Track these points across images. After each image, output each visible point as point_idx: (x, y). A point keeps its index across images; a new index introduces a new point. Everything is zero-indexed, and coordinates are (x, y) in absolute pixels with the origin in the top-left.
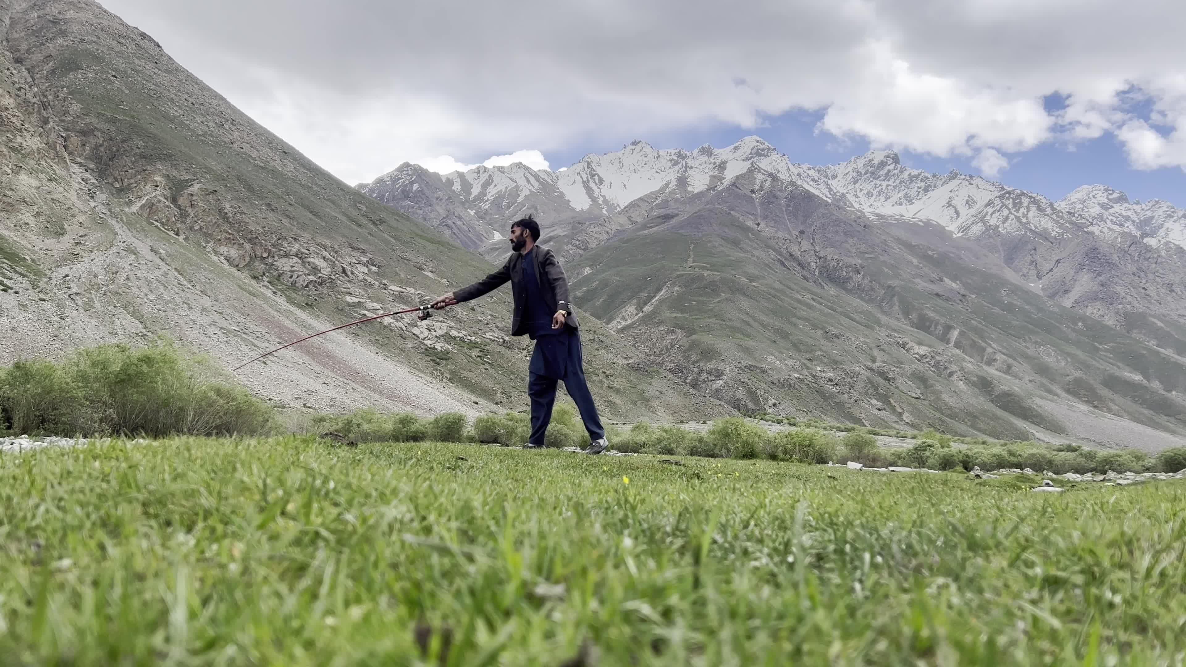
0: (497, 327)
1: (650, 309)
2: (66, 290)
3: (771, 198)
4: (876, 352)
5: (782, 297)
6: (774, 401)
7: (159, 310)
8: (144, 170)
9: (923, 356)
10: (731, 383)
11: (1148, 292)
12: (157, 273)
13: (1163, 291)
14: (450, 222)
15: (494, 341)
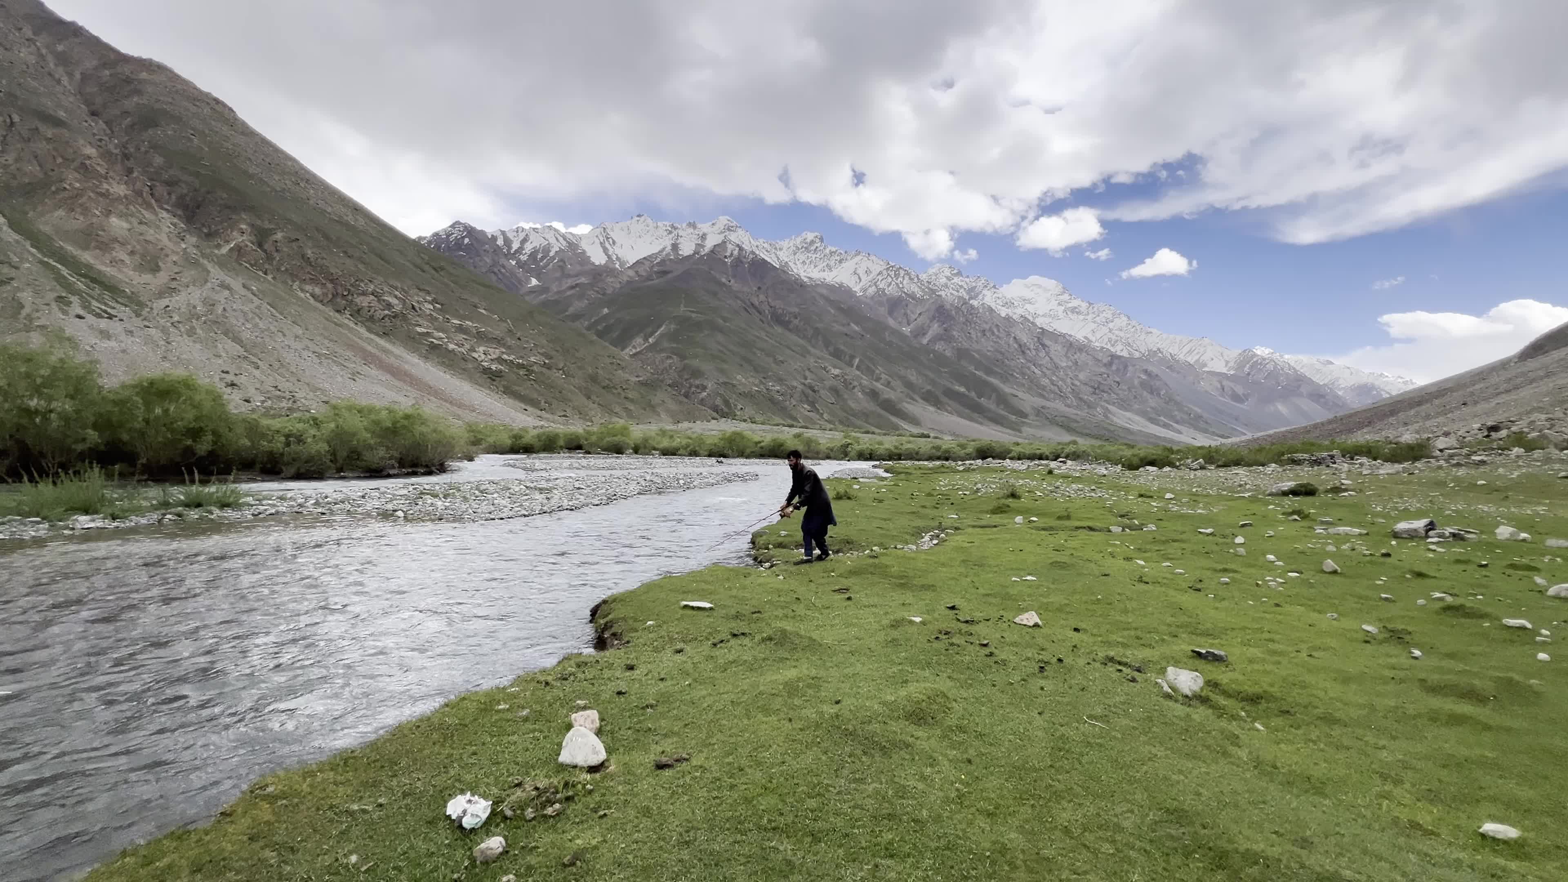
0: (539, 353)
1: (653, 341)
2: (168, 319)
3: (738, 261)
4: (807, 373)
5: (746, 334)
6: (741, 406)
7: (257, 337)
8: (230, 219)
9: (837, 376)
10: (712, 394)
11: (971, 335)
12: (252, 306)
13: (979, 334)
14: (496, 270)
15: (536, 363)
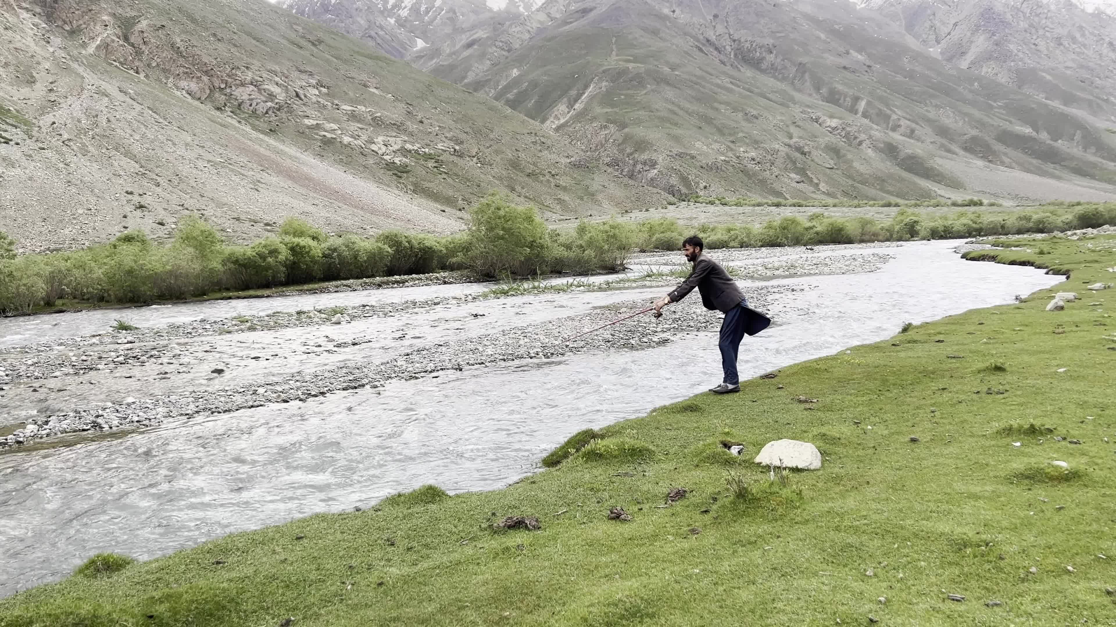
0: (446, 137)
1: (582, 106)
2: (59, 137)
4: (792, 129)
5: (703, 83)
6: (704, 184)
7: (148, 149)
8: (90, 10)
9: (835, 128)
10: (665, 171)
11: (1039, 48)
12: (133, 113)
13: (1052, 44)
14: (373, 33)
15: (445, 151)
